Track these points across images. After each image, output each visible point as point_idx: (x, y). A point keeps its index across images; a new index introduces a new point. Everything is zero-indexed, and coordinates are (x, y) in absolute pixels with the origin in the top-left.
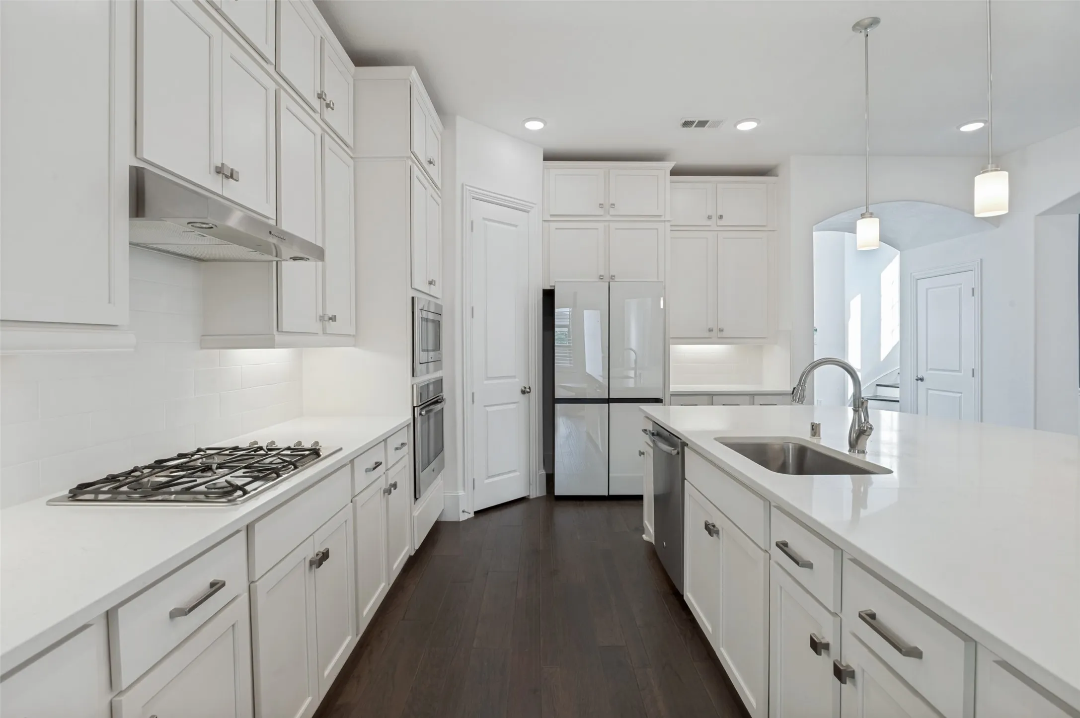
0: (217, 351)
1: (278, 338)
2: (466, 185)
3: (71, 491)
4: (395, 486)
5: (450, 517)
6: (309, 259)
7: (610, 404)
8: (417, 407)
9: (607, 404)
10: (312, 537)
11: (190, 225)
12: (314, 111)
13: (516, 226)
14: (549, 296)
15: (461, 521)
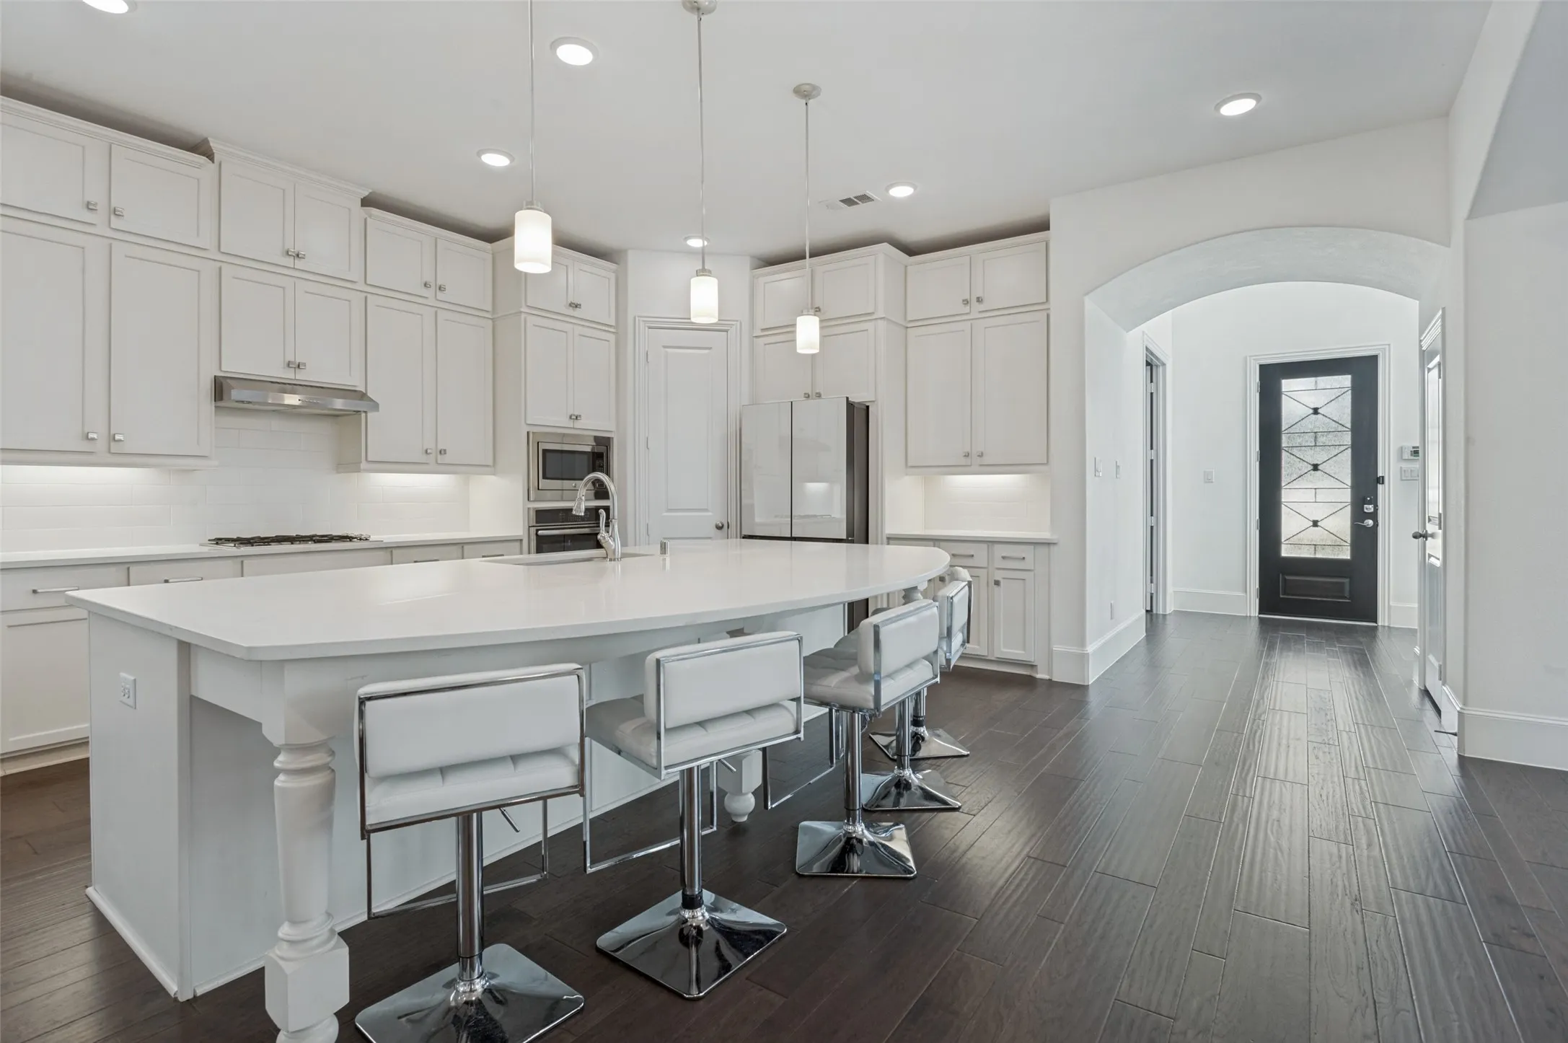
1: (365, 465)
2: (638, 317)
8: (531, 527)
12: (423, 297)
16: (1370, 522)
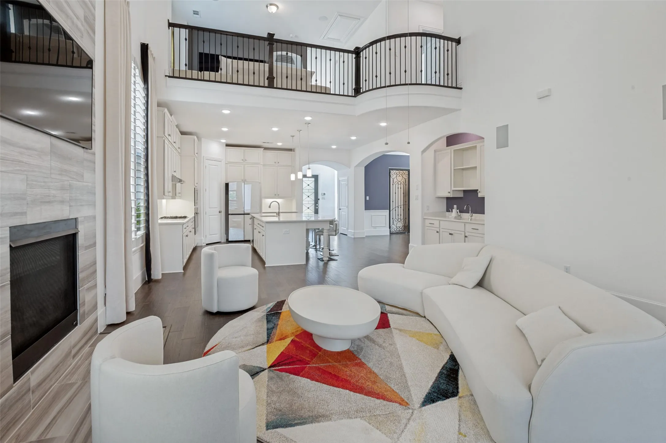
2: (204, 156)
5: (199, 244)
8: (194, 214)
9: (244, 215)
13: (217, 166)
14: (227, 185)
15: (202, 245)
16: (317, 207)
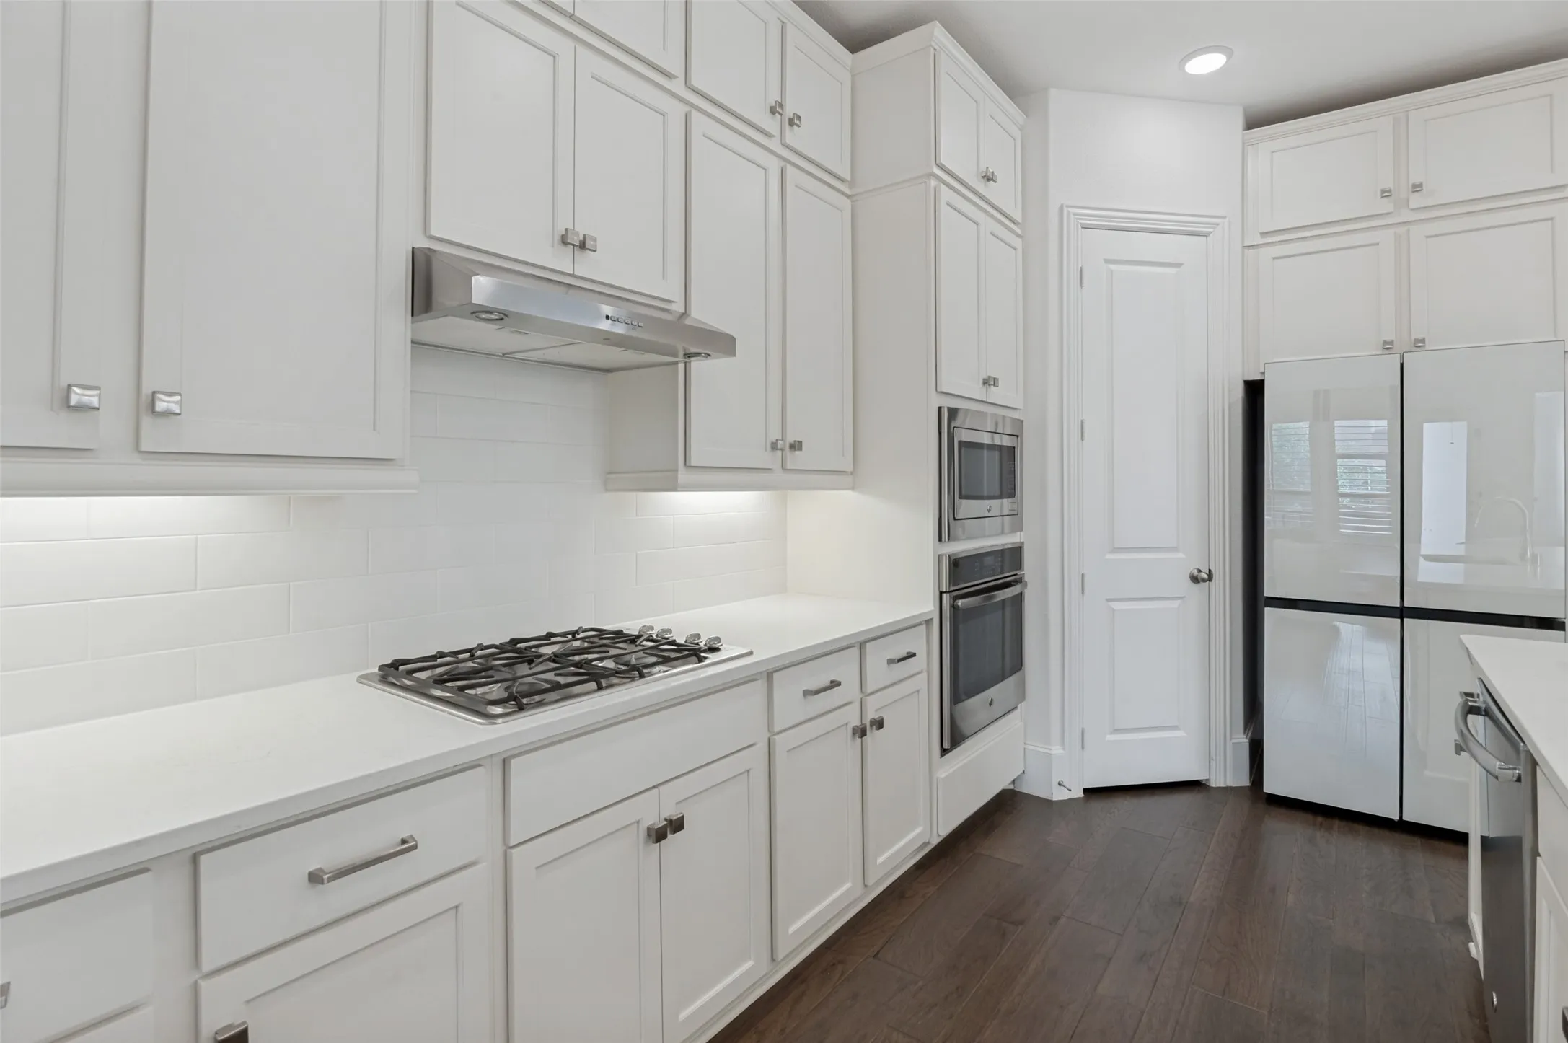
0: (634, 494)
1: (683, 476)
2: (1068, 206)
3: (381, 668)
4: (879, 724)
5: (1031, 788)
6: (709, 355)
7: (1405, 620)
8: (946, 592)
9: (1399, 620)
10: (656, 790)
11: (474, 315)
12: (767, 135)
13: (1178, 265)
14: (1254, 391)
15: (1054, 799)
